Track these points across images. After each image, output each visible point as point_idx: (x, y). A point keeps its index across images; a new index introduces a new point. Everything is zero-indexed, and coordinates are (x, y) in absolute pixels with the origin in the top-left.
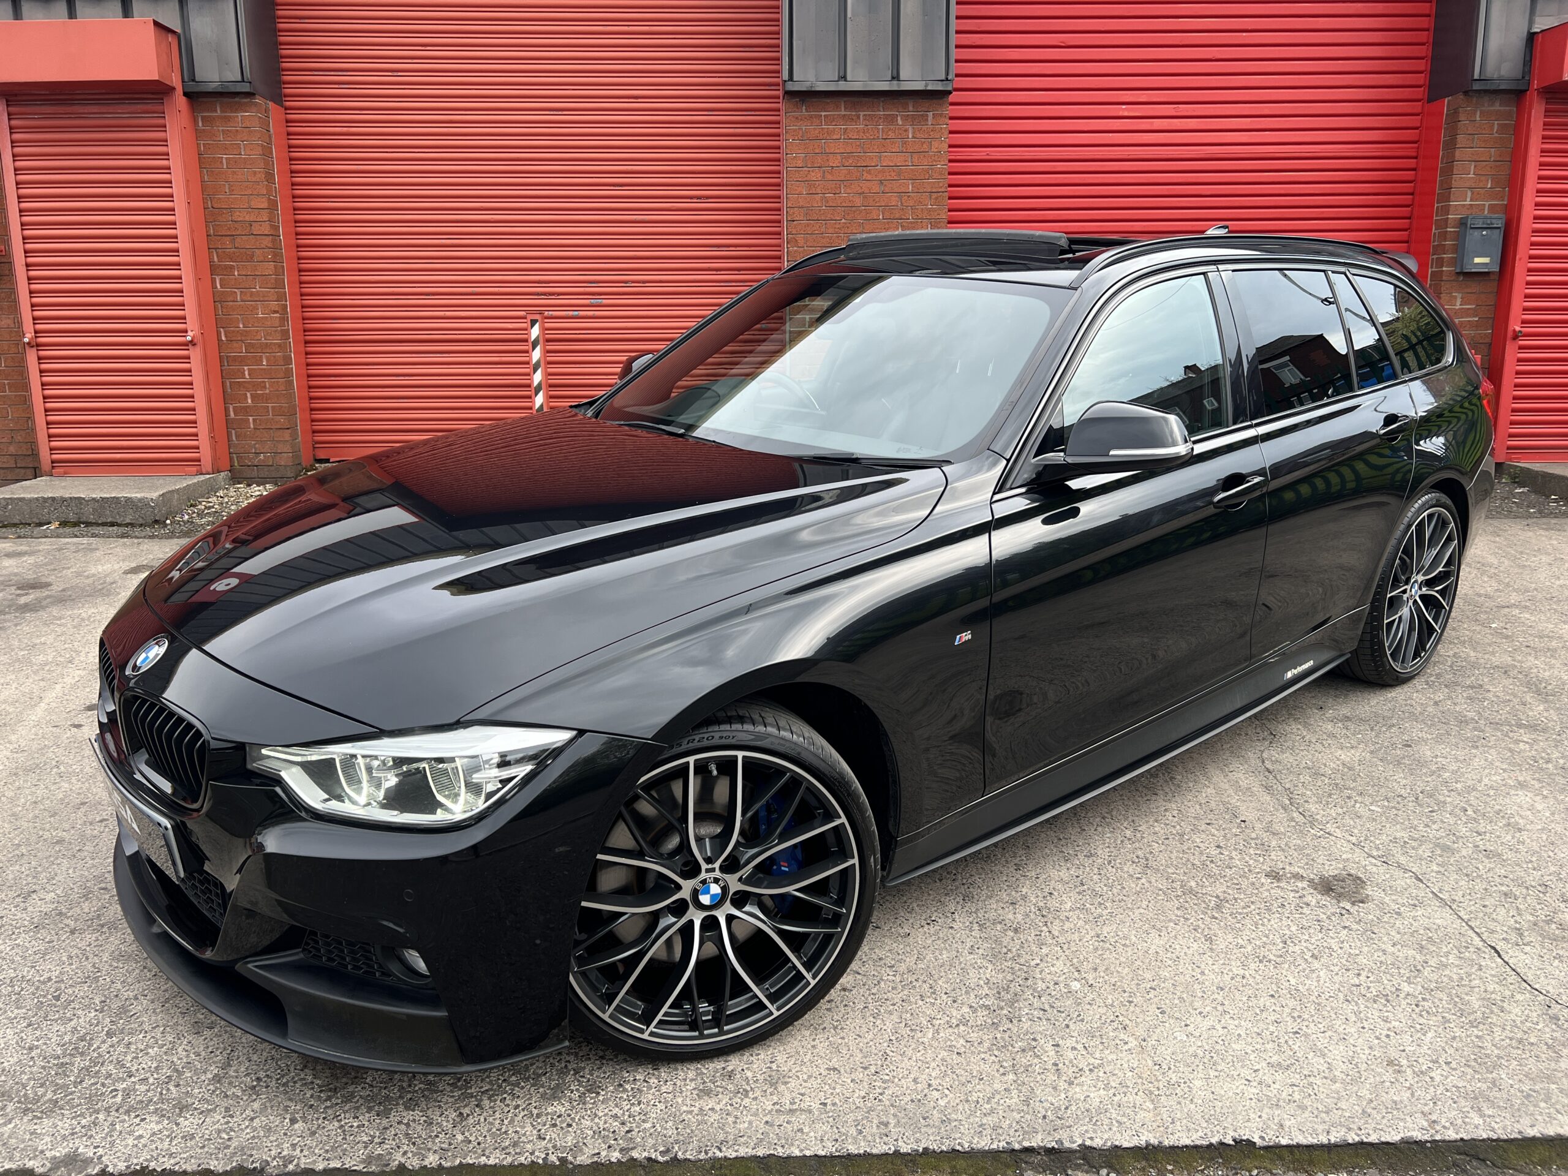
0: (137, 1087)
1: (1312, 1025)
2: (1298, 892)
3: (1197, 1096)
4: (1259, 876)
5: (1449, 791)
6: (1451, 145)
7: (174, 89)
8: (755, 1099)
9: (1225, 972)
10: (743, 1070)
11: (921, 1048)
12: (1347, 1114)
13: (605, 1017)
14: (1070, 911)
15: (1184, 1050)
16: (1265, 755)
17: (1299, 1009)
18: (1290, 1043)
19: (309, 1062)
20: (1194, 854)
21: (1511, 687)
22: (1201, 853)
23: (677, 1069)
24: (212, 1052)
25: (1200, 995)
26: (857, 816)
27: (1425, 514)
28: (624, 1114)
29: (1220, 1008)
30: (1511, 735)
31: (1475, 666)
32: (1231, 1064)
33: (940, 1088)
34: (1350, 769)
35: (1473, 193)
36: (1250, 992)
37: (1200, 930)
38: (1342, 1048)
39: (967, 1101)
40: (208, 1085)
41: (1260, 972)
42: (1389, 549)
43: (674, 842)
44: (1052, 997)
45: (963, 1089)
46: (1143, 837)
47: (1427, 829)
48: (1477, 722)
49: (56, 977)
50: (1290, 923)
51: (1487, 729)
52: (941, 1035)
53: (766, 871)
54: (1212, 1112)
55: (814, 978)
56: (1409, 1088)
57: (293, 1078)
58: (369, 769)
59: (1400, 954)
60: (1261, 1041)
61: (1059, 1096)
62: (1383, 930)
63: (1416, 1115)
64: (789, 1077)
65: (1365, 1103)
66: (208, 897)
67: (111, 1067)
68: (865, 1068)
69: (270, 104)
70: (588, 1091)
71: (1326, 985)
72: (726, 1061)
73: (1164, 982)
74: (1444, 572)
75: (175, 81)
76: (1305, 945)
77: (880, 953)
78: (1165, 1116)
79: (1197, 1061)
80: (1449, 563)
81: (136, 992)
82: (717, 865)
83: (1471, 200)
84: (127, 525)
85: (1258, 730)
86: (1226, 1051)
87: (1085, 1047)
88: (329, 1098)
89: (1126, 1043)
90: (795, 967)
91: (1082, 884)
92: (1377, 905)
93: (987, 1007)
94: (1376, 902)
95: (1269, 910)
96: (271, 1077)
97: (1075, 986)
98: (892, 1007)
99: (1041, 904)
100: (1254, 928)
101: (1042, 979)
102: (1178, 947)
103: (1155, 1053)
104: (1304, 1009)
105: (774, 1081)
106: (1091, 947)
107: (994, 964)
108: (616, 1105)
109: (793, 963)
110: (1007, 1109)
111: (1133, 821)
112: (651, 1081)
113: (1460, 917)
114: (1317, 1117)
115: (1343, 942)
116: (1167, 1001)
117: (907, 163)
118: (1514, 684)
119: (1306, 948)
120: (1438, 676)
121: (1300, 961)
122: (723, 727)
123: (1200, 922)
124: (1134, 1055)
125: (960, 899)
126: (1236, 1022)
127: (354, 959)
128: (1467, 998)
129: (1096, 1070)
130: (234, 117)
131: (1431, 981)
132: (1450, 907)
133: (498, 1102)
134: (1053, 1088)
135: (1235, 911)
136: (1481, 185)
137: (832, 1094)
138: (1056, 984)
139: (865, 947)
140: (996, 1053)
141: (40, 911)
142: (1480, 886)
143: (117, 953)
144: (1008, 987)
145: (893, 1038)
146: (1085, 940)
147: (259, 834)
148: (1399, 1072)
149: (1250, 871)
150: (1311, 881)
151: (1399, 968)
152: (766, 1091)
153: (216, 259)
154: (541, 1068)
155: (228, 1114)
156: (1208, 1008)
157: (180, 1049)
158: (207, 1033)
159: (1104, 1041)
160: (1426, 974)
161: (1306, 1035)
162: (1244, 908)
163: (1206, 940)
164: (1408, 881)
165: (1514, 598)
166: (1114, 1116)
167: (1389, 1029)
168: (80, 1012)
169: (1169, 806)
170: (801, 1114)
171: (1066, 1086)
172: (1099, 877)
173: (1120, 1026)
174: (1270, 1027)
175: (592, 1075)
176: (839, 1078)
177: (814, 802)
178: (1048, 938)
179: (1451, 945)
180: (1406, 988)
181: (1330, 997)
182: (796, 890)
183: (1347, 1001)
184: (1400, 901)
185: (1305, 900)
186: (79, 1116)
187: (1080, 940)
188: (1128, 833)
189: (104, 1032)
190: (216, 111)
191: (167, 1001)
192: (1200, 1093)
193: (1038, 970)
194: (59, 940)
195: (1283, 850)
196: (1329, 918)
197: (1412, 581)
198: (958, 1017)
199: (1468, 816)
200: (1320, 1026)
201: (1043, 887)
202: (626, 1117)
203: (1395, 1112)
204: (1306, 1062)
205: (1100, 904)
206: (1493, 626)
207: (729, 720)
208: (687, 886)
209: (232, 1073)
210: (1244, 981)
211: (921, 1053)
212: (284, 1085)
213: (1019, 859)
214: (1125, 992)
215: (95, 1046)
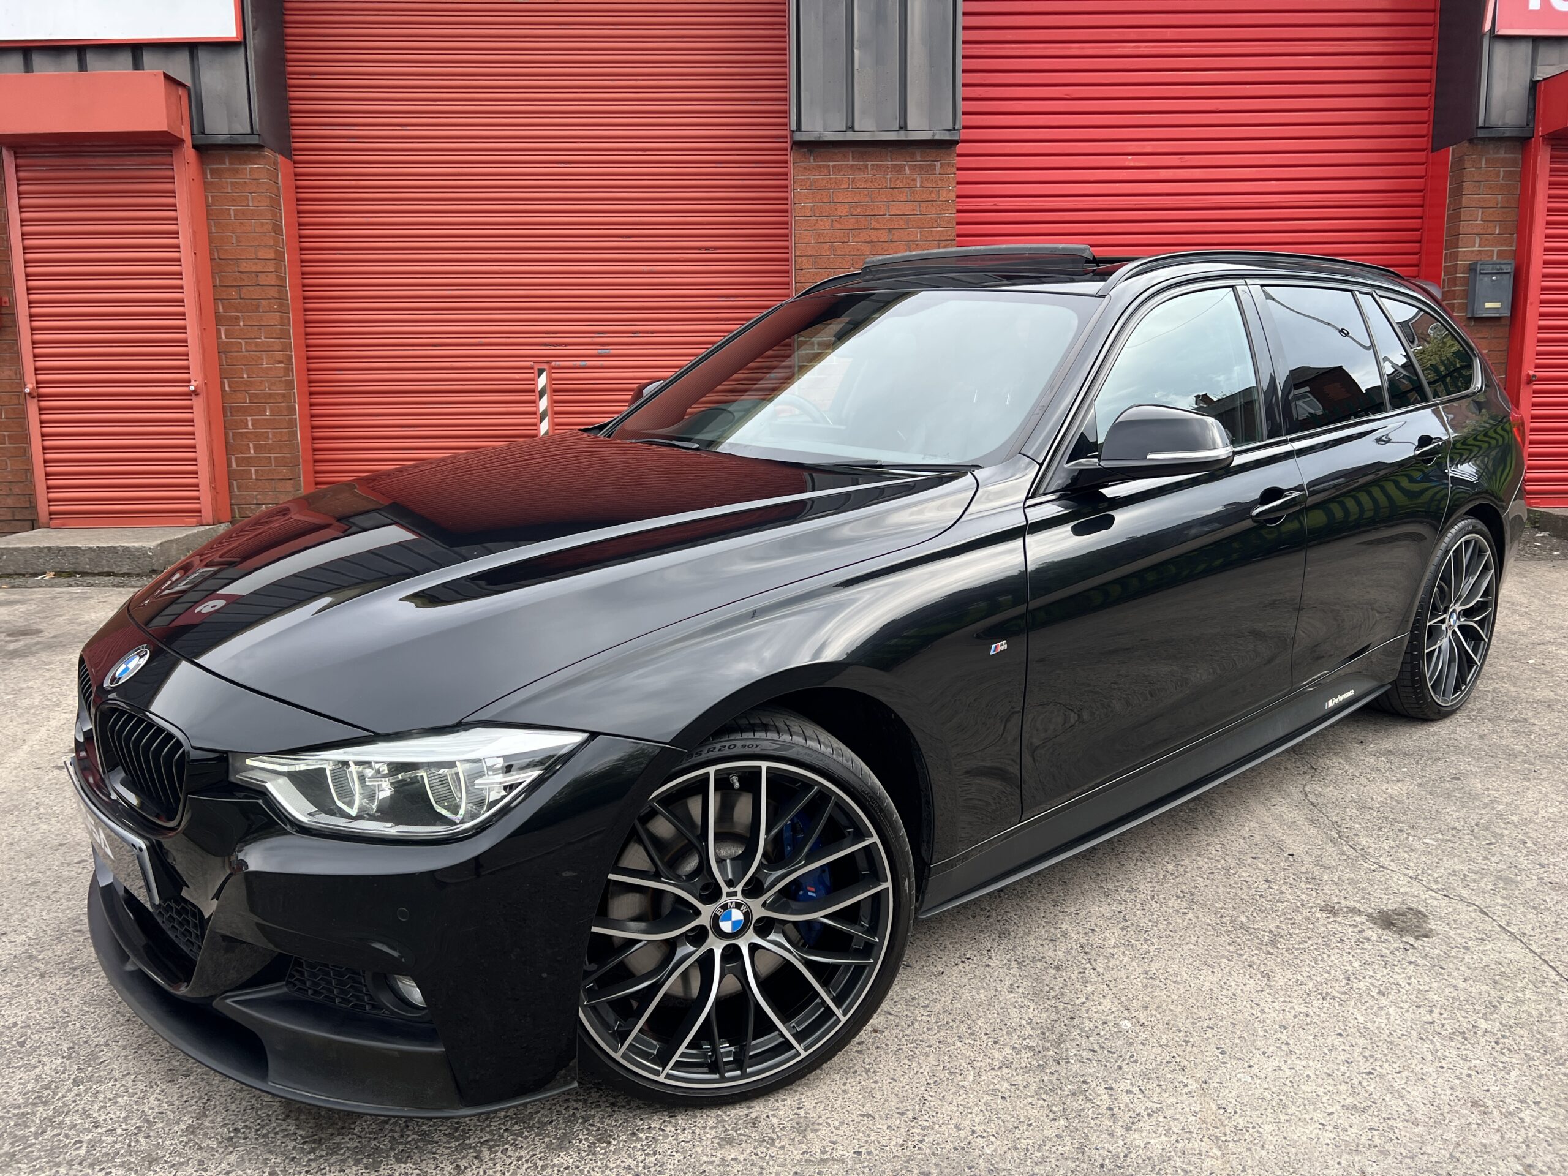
0: (103, 1138)
1: (1386, 1065)
2: (1357, 926)
3: (1268, 1142)
4: (1313, 910)
5: (1505, 823)
6: (1458, 191)
7: (183, 141)
8: (782, 1148)
9: (1287, 1009)
10: (768, 1117)
11: (962, 1092)
12: (1434, 1159)
13: (618, 1056)
14: (1114, 947)
15: (1250, 1093)
16: (1308, 789)
17: (1370, 1048)
18: (1365, 1084)
19: (292, 1109)
20: (1241, 889)
21: (1557, 720)
22: (1249, 888)
23: (695, 1117)
24: (186, 1101)
25: (1262, 1034)
26: (890, 834)
27: (1462, 540)
28: (637, 1166)
29: (1284, 1047)
30: (1563, 767)
31: (1516, 700)
32: (1302, 1107)
33: (985, 1134)
34: (1398, 802)
35: (1481, 240)
36: (1316, 1030)
37: (1255, 967)
38: (1421, 1089)
39: (1016, 1149)
40: (181, 1136)
41: (1325, 1009)
42: (1428, 575)
43: (692, 864)
44: (1101, 1037)
45: (1010, 1135)
46: (1186, 872)
47: (1486, 861)
48: (1526, 755)
49: (22, 1022)
50: (1351, 958)
51: (1538, 762)
52: (983, 1078)
53: (791, 895)
54: (1286, 1159)
55: (845, 1015)
56: (1498, 1130)
57: (275, 1128)
58: (362, 778)
59: (1473, 989)
60: (1333, 1082)
61: (1116, 1142)
62: (1451, 965)
63: (1509, 1159)
64: (819, 1124)
65: (1451, 1147)
66: (186, 929)
67: (76, 1117)
68: (902, 1114)
69: (280, 158)
70: (598, 1140)
71: (1397, 1022)
72: (749, 1107)
73: (1221, 1021)
74: (1482, 602)
75: (185, 133)
76: (1370, 981)
77: (914, 993)
78: (1234, 1164)
79: (1265, 1105)
80: (1486, 593)
81: (107, 1038)
82: (739, 888)
83: (1479, 246)
84: (124, 575)
85: (1298, 765)
86: (1296, 1094)
87: (1141, 1090)
88: (313, 1150)
89: (1186, 1085)
90: (823, 1002)
91: (1126, 920)
92: (1443, 940)
93: (1032, 1048)
94: (1440, 936)
95: (1327, 945)
96: (250, 1128)
97: (1126, 1025)
98: (928, 1049)
99: (1083, 941)
100: (1313, 964)
101: (1089, 1018)
102: (1233, 984)
103: (1218, 1096)
104: (1376, 1049)
105: (803, 1128)
106: (1140, 984)
107: (1036, 1003)
108: (630, 1156)
109: (822, 999)
110: (1060, 1157)
111: (1175, 856)
112: (668, 1129)
113: (1532, 951)
114: (1401, 1162)
115: (1410, 978)
116: (1227, 1041)
117: (915, 212)
118: (1559, 718)
119: (1372, 984)
120: (1480, 710)
121: (1366, 998)
122: (745, 735)
123: (1255, 958)
124: (1195, 1098)
125: (995, 936)
126: (1304, 1063)
127: (343, 992)
128: (1549, 1034)
129: (1155, 1115)
130: (242, 169)
131: (1509, 1017)
132: (1521, 940)
133: (499, 1154)
134: (1110, 1134)
135: (1291, 947)
136: (1489, 231)
137: (867, 1142)
138: (1104, 1023)
139: (896, 987)
140: (1044, 1096)
141: (9, 954)
142: (1549, 919)
143: (88, 997)
144: (1053, 1026)
145: (931, 1082)
146: (1132, 977)
147: (240, 851)
148: (1485, 1113)
149: (1303, 905)
150: (1369, 915)
151: (1473, 1004)
152: (794, 1139)
153: (221, 310)
154: (546, 1116)
155: (201, 1167)
156: (1272, 1048)
157: (152, 1099)
158: (182, 1081)
159: (1162, 1083)
160: (1503, 1009)
161: (1381, 1076)
162: (1300, 943)
163: (1263, 977)
164: (1473, 914)
165: (1549, 635)
166: (1179, 1164)
167: (1469, 1069)
168: (45, 1059)
169: (1211, 840)
170: (833, 1164)
171: (1123, 1132)
172: (1142, 912)
173: (1178, 1068)
174: (1342, 1067)
175: (602, 1123)
176: (873, 1125)
177: (843, 821)
178: (1093, 976)
179: (1526, 980)
180: (1483, 1024)
181: (1403, 1035)
182: (824, 917)
183: (1421, 1039)
184: (1467, 935)
185: (1365, 934)
186: (37, 1170)
187: (1127, 978)
188: (1170, 868)
189: (71, 1080)
190: (225, 164)
191: (140, 1047)
192: (1271, 1138)
193: (1084, 1009)
194: (27, 983)
195: (1336, 884)
196: (1392, 953)
197: (1451, 610)
198: (1001, 1058)
199: (1528, 848)
200: (1395, 1066)
201: (1084, 923)
202: (640, 1169)
203: (1485, 1156)
204: (1383, 1104)
205: (1146, 940)
206: (1531, 662)
207: (753, 728)
208: (707, 912)
209: (207, 1124)
210: (1309, 1020)
211: (962, 1098)
212: (264, 1136)
213: (1056, 895)
214: (1180, 1031)
215: (60, 1095)
